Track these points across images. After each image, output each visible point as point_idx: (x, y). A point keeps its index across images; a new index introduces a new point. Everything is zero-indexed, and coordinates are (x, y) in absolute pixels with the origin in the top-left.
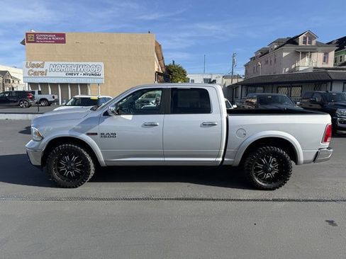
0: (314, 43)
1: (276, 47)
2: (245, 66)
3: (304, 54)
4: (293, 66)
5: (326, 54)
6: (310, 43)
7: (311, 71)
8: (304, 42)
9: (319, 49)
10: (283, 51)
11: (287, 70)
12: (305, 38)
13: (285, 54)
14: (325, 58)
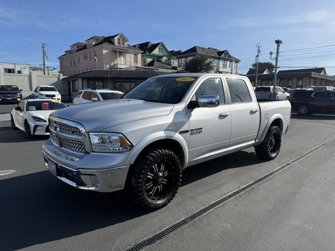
0: (126, 44)
1: (94, 43)
2: (59, 58)
3: (121, 53)
4: (112, 64)
5: (136, 55)
6: (123, 44)
7: (133, 69)
8: (119, 43)
9: (131, 50)
10: (102, 48)
11: (108, 66)
12: (119, 39)
13: (105, 52)
14: (135, 59)
